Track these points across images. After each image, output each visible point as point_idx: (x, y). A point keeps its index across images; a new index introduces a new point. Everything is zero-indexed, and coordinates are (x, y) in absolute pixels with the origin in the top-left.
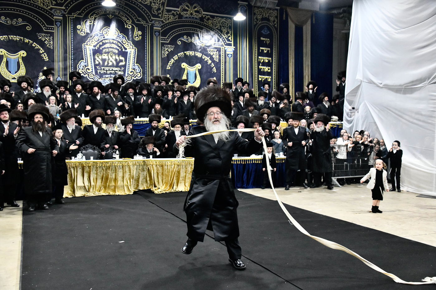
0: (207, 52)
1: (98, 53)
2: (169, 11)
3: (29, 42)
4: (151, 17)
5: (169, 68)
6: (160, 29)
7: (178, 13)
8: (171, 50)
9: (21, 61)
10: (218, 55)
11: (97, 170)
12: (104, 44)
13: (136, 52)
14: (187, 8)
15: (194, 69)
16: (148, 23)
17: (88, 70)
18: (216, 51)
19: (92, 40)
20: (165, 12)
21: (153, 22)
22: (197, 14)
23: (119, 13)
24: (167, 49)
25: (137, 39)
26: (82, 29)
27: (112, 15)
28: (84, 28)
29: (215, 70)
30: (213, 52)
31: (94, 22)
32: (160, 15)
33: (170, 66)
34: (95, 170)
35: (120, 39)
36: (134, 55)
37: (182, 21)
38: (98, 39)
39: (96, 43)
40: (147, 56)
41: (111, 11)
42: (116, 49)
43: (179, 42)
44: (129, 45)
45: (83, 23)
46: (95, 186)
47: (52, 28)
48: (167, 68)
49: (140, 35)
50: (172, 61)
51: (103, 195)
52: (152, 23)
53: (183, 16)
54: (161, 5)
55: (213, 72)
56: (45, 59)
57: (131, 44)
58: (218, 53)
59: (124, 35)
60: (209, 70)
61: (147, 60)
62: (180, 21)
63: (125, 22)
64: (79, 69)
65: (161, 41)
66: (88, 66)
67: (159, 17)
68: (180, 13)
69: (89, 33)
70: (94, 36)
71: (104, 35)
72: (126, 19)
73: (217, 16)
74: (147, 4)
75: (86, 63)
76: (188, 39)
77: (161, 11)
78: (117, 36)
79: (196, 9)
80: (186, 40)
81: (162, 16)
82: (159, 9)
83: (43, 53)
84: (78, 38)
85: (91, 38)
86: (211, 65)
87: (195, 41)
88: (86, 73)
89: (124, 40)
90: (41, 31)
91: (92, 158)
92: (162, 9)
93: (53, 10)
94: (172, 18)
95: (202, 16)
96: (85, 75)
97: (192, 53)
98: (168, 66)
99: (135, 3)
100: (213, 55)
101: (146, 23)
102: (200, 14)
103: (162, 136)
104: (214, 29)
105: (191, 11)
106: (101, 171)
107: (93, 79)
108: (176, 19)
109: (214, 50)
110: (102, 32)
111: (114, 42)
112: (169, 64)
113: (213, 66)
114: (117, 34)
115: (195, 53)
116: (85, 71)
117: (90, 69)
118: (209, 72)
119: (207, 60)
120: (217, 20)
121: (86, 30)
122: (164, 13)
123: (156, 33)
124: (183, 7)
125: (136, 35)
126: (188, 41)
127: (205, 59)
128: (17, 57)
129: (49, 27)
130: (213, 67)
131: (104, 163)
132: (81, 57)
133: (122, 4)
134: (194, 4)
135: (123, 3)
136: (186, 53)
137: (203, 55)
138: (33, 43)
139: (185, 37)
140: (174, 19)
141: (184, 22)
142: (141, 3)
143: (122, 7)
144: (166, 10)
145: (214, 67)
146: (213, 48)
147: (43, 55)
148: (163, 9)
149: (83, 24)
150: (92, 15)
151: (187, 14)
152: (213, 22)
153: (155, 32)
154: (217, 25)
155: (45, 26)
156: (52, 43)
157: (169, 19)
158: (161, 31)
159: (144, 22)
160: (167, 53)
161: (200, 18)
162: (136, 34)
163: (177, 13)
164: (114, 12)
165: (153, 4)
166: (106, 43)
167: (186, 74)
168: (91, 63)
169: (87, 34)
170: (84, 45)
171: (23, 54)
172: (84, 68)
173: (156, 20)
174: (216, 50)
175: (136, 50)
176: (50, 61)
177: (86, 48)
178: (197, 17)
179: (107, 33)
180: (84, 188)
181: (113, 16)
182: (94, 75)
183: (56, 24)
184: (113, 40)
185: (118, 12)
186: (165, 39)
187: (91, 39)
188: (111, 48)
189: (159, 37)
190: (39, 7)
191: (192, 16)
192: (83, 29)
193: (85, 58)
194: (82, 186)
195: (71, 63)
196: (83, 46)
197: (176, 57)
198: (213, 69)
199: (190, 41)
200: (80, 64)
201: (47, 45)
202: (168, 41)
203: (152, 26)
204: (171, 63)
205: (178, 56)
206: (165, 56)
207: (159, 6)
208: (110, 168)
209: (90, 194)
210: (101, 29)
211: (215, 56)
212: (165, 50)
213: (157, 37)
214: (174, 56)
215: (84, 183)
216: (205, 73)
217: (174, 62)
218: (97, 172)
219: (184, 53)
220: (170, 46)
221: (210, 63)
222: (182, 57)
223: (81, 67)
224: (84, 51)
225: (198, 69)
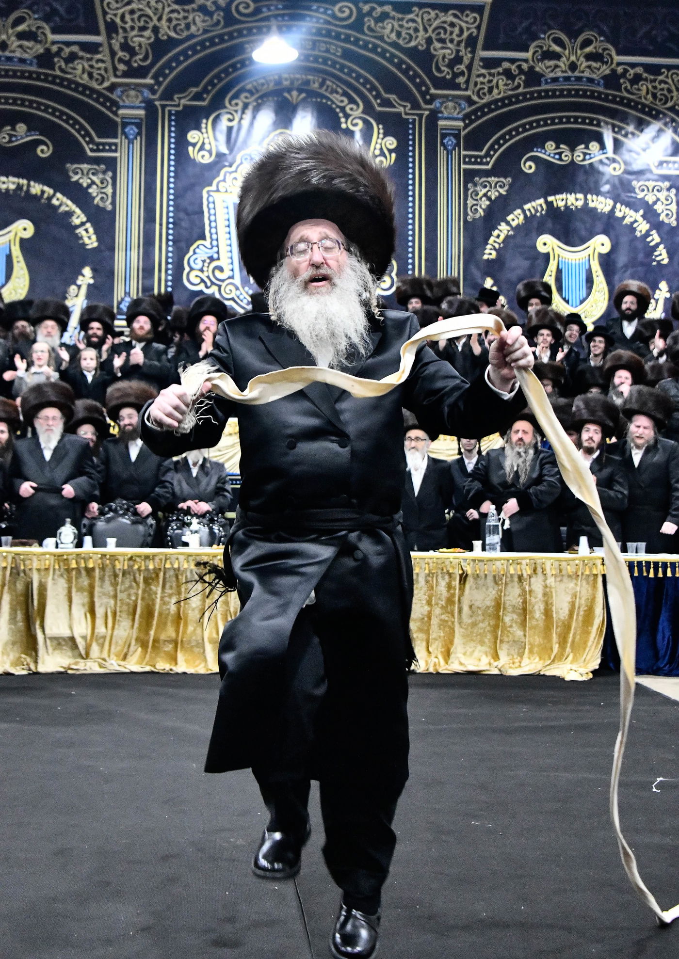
0: (635, 193)
2: (490, 63)
3: (43, 192)
4: (428, 89)
5: (490, 254)
6: (461, 124)
7: (525, 66)
8: (500, 194)
9: (16, 252)
10: (674, 203)
11: (115, 585)
14: (558, 49)
15: (584, 254)
16: (419, 107)
17: (217, 273)
18: (668, 190)
19: (234, 175)
20: (478, 69)
21: (437, 104)
22: (594, 64)
23: (322, 84)
24: (484, 191)
25: (382, 162)
26: (203, 144)
27: (300, 91)
28: (208, 138)
29: (665, 255)
30: (655, 192)
31: (241, 118)
32: (461, 80)
33: (495, 249)
34: (112, 584)
37: (539, 92)
40: (413, 218)
41: (298, 79)
43: (529, 163)
45: (206, 124)
46: (108, 639)
47: (110, 144)
48: (486, 257)
49: (390, 151)
50: (503, 230)
52: (432, 107)
53: (543, 76)
54: (463, 44)
55: (654, 263)
56: (86, 241)
58: (676, 195)
60: (641, 256)
62: (532, 93)
63: (343, 109)
64: (192, 269)
65: (463, 166)
66: (218, 259)
67: (457, 87)
68: (531, 68)
69: (224, 155)
70: (241, 163)
72: (346, 100)
73: (669, 67)
74: (416, 47)
75: (211, 248)
76: (560, 154)
77: (462, 67)
79: (588, 50)
80: (554, 158)
81: (467, 82)
82: (458, 60)
83: (83, 224)
84: (191, 170)
85: (229, 169)
86: (649, 239)
87: (588, 157)
88: (213, 283)
90: (81, 157)
91: (111, 542)
92: (466, 61)
93: (119, 91)
94: (501, 87)
95: (614, 71)
96: (207, 287)
97: (577, 200)
98: (489, 247)
99: (376, 46)
100: (655, 203)
101: (412, 108)
102: (607, 63)
104: (659, 112)
105: (573, 58)
106: (131, 587)
107: (233, 299)
108: (519, 86)
109: (660, 183)
112: (491, 240)
113: (657, 239)
115: (586, 199)
116: (208, 277)
117: (226, 269)
118: (642, 264)
119: (632, 220)
120: (670, 81)
121: (216, 146)
122: (475, 72)
123: (445, 141)
124: (541, 47)
125: (377, 152)
126: (560, 159)
127: (624, 218)
128: (8, 240)
129: (104, 144)
130: (657, 245)
131: (138, 559)
132: (196, 231)
133: (334, 54)
134: (580, 32)
135: (337, 51)
136: (552, 202)
137: (618, 205)
138: (54, 195)
139: (550, 145)
140: (509, 87)
141: (547, 96)
142: (395, 45)
143: (334, 63)
144: (482, 59)
145: (662, 246)
146: (655, 177)
147: (81, 231)
148: (473, 59)
149: (206, 128)
150: (236, 96)
151: (557, 66)
152: (655, 88)
153: (444, 136)
154: (672, 97)
155: (92, 141)
156: (109, 190)
157: (491, 90)
158: (463, 133)
159: (405, 107)
160: (485, 203)
161: (605, 78)
162: (378, 146)
163: (519, 67)
164: (307, 82)
165: (438, 45)
167: (554, 274)
168: (229, 248)
169: (220, 156)
170: (208, 192)
171: (25, 229)
172: (206, 264)
173: (446, 96)
174: (667, 184)
176: (103, 248)
177: (214, 203)
178: (594, 76)
180: (70, 643)
181: (303, 95)
182: (237, 289)
183: (124, 133)
185: (320, 80)
186: (476, 157)
187: (231, 173)
189: (455, 154)
190: (78, 84)
191: (576, 74)
192: (206, 141)
193: (211, 234)
194: (64, 639)
195: (167, 252)
196: (205, 195)
197: (516, 218)
198: (656, 253)
199: (567, 157)
200: (195, 253)
201: (94, 198)
202: (487, 163)
203: (433, 118)
204: (498, 236)
205: (524, 211)
206: (477, 216)
207: (458, 51)
208: (157, 576)
209: (85, 666)
210: (263, 139)
211: (664, 207)
212: (477, 195)
213: (449, 153)
214: (511, 212)
215: (71, 628)
216: (626, 267)
217: (511, 233)
218: (116, 590)
219: (546, 202)
220: (496, 179)
221: (643, 232)
222: (538, 214)
223: (196, 261)
224: (209, 212)
225: (600, 255)
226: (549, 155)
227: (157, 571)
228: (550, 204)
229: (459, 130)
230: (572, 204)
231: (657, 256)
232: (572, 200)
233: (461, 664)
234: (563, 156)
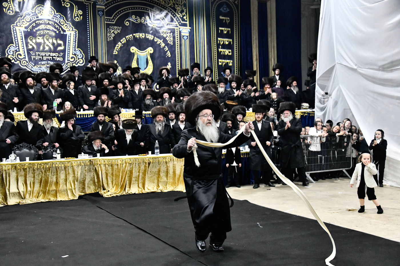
0: (160, 33)
1: (31, 35)
5: (116, 52)
6: (104, 7)
8: (118, 32)
10: (172, 37)
11: (34, 173)
12: (38, 25)
13: (77, 35)
15: (145, 53)
16: (90, 1)
17: (19, 56)
18: (170, 33)
24: (113, 31)
25: (77, 19)
26: (9, 7)
28: (11, 5)
29: (170, 54)
30: (166, 34)
33: (117, 51)
34: (32, 173)
35: (57, 20)
36: (74, 38)
38: (30, 19)
39: (28, 24)
40: (90, 39)
42: (53, 31)
43: (127, 22)
44: (68, 26)
46: (32, 191)
48: (114, 53)
49: (81, 15)
50: (119, 45)
51: (42, 202)
52: (94, 0)
55: (167, 57)
57: (70, 26)
58: (172, 35)
59: (61, 15)
60: (162, 54)
61: (90, 43)
64: (9, 55)
65: (105, 22)
69: (18, 12)
70: (25, 16)
71: (37, 15)
75: (16, 47)
76: (137, 20)
78: (53, 16)
80: (135, 21)
84: (5, 17)
86: (165, 49)
87: (145, 21)
88: (17, 60)
89: (62, 20)
91: (27, 159)
96: (15, 62)
97: (142, 35)
98: (115, 50)
100: (166, 37)
101: (87, 1)
103: (111, 131)
104: (167, 7)
106: (40, 174)
107: (26, 66)
109: (168, 31)
110: (35, 11)
111: (51, 22)
112: (116, 48)
113: (167, 49)
114: (53, 14)
115: (145, 35)
116: (15, 58)
117: (23, 55)
118: (163, 57)
119: (160, 42)
121: (15, 9)
123: (99, 13)
125: (76, 15)
126: (137, 21)
127: (157, 42)
130: (167, 51)
131: (43, 164)
132: (9, 41)
136: (135, 36)
137: (155, 38)
139: (134, 16)
145: (169, 51)
146: (166, 29)
149: (10, 2)
153: (98, 11)
154: (170, 3)
158: (105, 11)
160: (113, 35)
162: (76, 13)
166: (40, 24)
167: (136, 60)
168: (23, 47)
169: (17, 13)
170: (13, 26)
172: (14, 53)
174: (170, 31)
175: (77, 32)
177: (16, 30)
179: (41, 12)
180: (18, 194)
182: (27, 62)
184: (49, 20)
186: (110, 19)
187: (22, 19)
188: (46, 29)
189: (103, 17)
192: (11, 7)
193: (16, 42)
194: (16, 193)
196: (12, 27)
197: (124, 40)
198: (167, 53)
199: (139, 21)
200: (9, 49)
202: (113, 22)
203: (95, 4)
204: (118, 47)
206: (111, 39)
208: (50, 170)
209: (26, 201)
210: (33, 8)
211: (169, 39)
212: (110, 32)
213: (101, 17)
214: (122, 39)
215: (18, 189)
216: (158, 58)
217: (122, 45)
218: (34, 175)
219: (133, 35)
220: (117, 27)
221: (163, 47)
222: (131, 40)
223: (10, 52)
224: (14, 34)
225: (150, 53)
226: (133, 20)
227: (49, 168)
228: (134, 36)
229: (104, 9)
230: (141, 37)
231: (167, 54)
232: (141, 35)
233: (148, 189)
234: (138, 20)
